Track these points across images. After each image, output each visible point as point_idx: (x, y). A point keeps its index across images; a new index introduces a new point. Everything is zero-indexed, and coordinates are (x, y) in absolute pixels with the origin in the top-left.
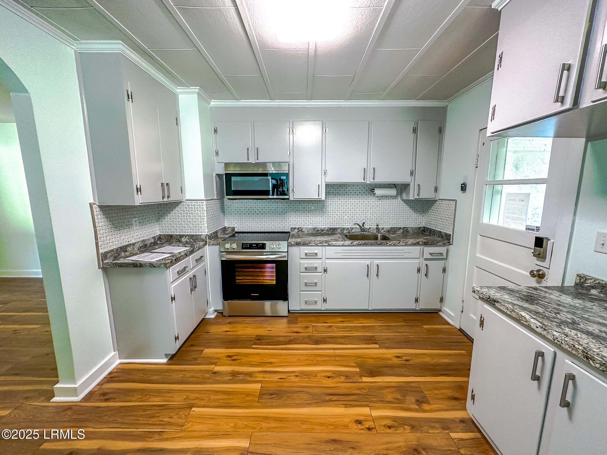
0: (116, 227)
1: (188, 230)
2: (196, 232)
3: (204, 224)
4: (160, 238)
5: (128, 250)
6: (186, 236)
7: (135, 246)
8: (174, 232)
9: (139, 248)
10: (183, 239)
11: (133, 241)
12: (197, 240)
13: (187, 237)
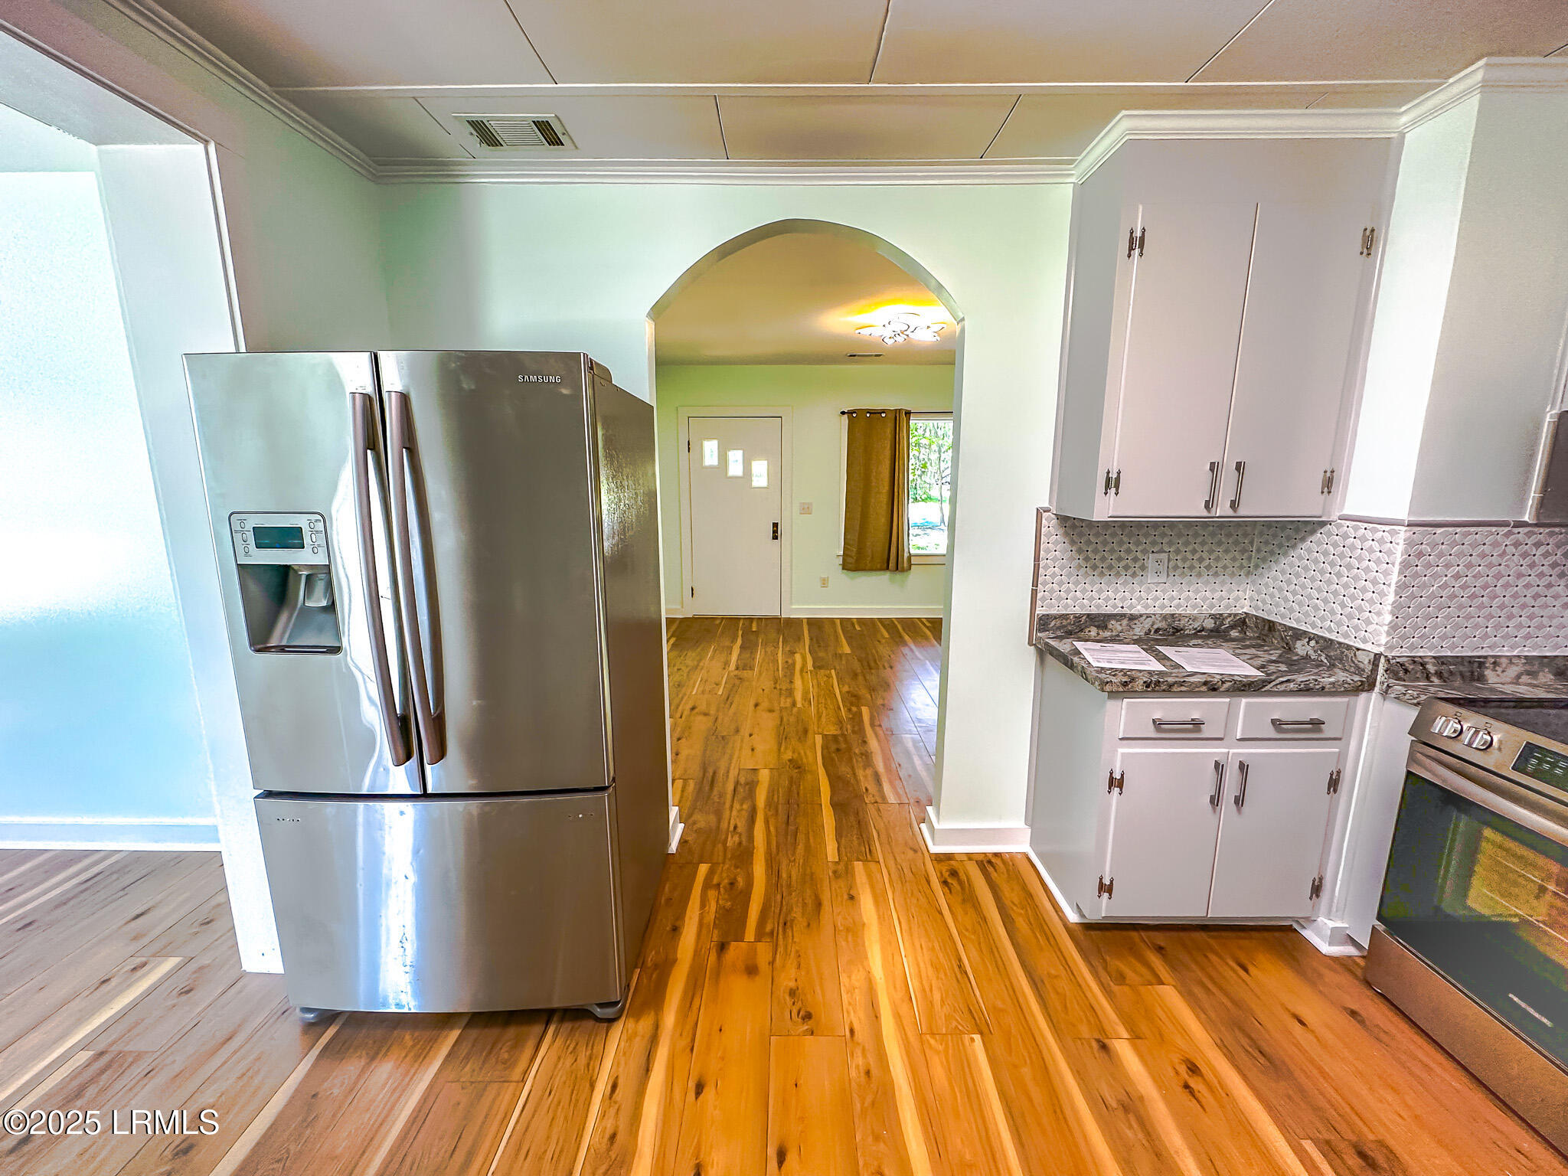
0: (1094, 567)
1: (1323, 619)
2: (1346, 635)
3: (1379, 614)
4: (1242, 622)
5: (1110, 626)
6: (1310, 639)
7: (1136, 622)
8: (1283, 616)
9: (1150, 630)
10: (1299, 644)
11: (1139, 609)
12: (1341, 660)
13: (1313, 643)
